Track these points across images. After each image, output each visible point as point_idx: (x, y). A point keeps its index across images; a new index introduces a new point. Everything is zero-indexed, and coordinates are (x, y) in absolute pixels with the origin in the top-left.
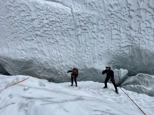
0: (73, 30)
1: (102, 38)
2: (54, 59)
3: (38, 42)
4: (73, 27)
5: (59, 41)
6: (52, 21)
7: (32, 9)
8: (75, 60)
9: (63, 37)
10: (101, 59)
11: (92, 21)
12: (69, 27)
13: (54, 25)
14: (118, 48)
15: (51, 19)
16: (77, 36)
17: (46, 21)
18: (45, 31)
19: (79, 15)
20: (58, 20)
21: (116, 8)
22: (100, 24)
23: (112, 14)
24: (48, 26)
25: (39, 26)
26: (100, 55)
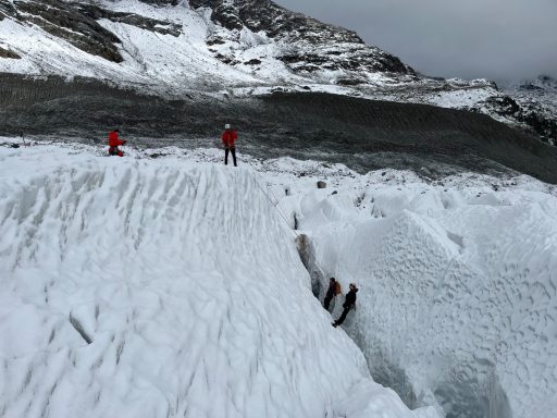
0: (434, 287)
1: (462, 323)
2: (376, 320)
3: (383, 285)
4: (437, 282)
5: (406, 295)
6: (418, 260)
7: (410, 234)
8: (397, 340)
9: (415, 294)
10: (430, 363)
11: (467, 284)
12: (433, 280)
13: (417, 268)
14: (470, 358)
15: (418, 257)
16: (434, 302)
17: (410, 257)
18: (401, 271)
19: (458, 266)
20: (426, 262)
21: (510, 273)
22: (475, 294)
23: (500, 283)
24: (408, 265)
25: (400, 260)
26: (433, 353)
